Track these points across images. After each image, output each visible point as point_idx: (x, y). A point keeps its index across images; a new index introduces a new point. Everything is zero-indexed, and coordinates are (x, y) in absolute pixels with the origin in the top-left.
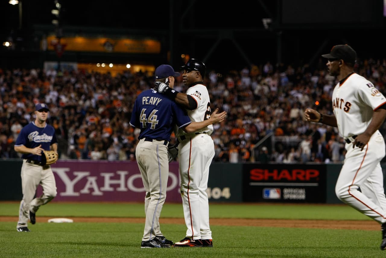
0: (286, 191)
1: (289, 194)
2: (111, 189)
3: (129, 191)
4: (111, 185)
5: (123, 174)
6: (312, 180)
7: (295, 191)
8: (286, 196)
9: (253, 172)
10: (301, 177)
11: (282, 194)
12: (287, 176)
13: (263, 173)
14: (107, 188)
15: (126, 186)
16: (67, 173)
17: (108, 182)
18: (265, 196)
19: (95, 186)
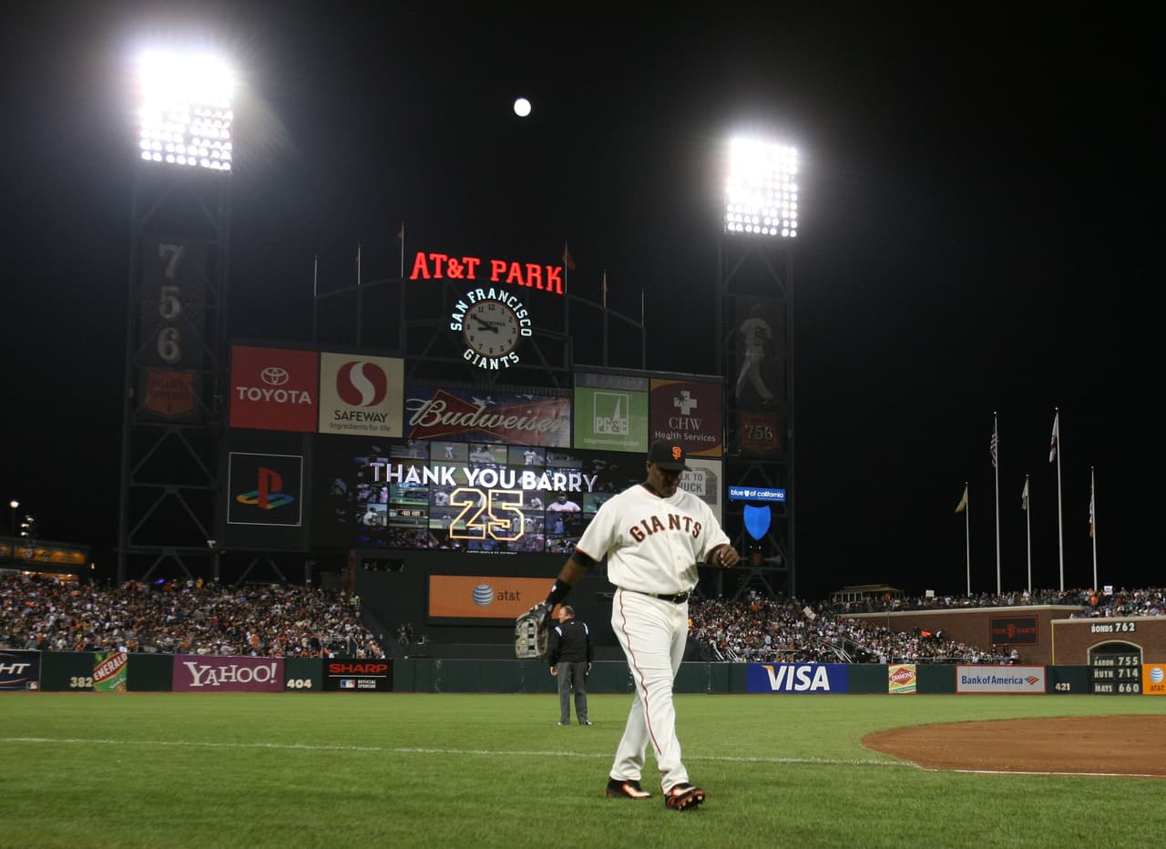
0: (359, 682)
1: (362, 684)
2: (226, 681)
3: (238, 682)
4: (226, 677)
5: (234, 667)
6: (381, 673)
7: (367, 682)
8: (360, 686)
9: (332, 666)
10: (372, 670)
11: (356, 684)
12: (361, 669)
13: (340, 667)
14: (223, 680)
15: (236, 678)
16: (195, 665)
17: (224, 674)
18: (342, 686)
19: (214, 677)
